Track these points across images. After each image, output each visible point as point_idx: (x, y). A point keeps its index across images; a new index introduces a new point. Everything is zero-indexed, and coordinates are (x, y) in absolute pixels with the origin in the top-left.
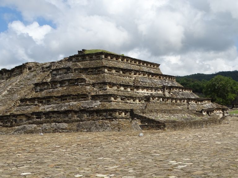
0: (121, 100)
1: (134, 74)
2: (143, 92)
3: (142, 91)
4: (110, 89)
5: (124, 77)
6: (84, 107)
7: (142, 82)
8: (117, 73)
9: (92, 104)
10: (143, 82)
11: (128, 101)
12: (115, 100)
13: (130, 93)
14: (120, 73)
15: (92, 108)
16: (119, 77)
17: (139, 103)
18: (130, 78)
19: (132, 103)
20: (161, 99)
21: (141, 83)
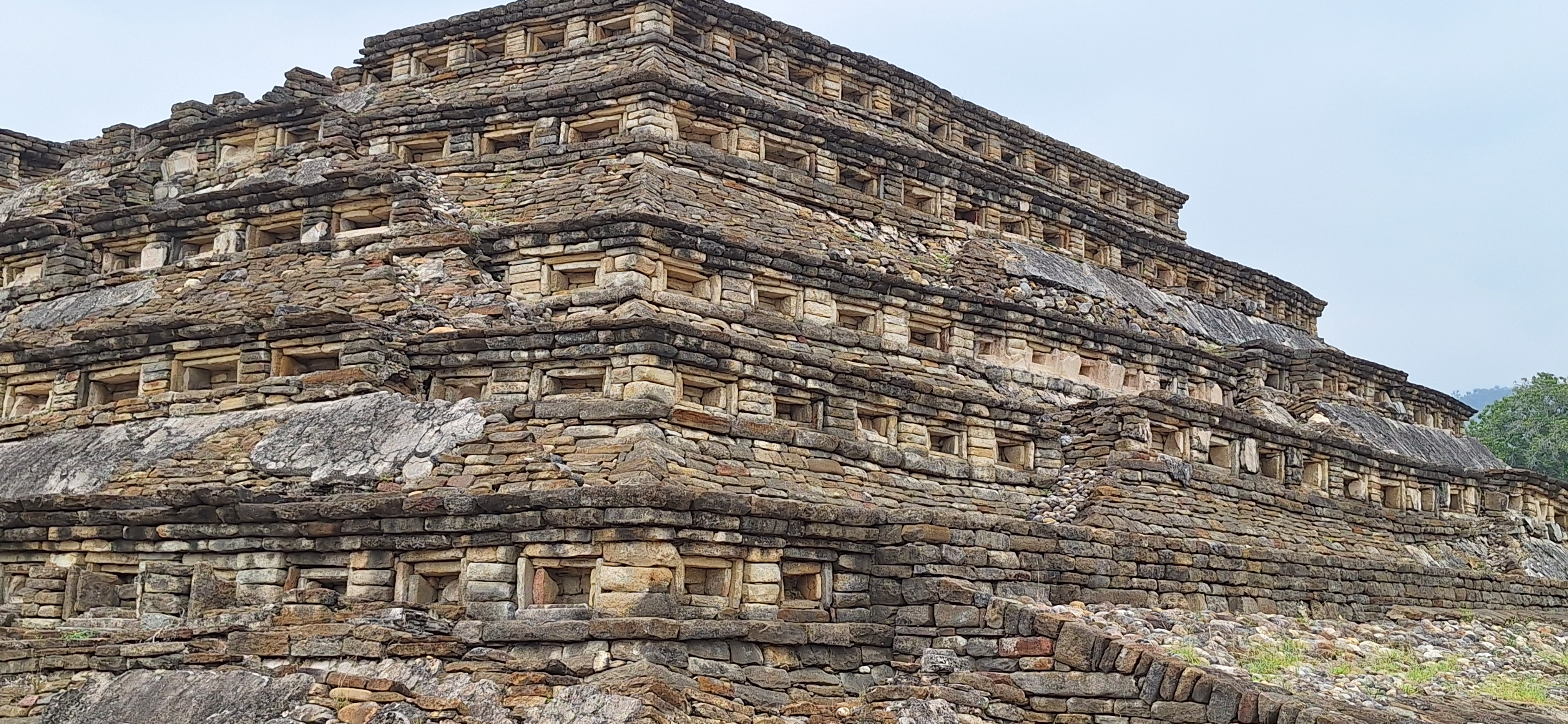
0: (785, 410)
1: (961, 214)
2: (1045, 371)
3: (1035, 369)
4: (678, 296)
5: (852, 218)
6: (278, 474)
7: (1032, 279)
8: (779, 169)
9: (378, 433)
10: (1047, 284)
11: (873, 436)
12: (694, 406)
13: (908, 370)
14: (813, 174)
15: (371, 481)
16: (805, 211)
17: (1003, 468)
18: (921, 235)
19: (913, 459)
20: (1251, 443)
21: (1024, 288)
